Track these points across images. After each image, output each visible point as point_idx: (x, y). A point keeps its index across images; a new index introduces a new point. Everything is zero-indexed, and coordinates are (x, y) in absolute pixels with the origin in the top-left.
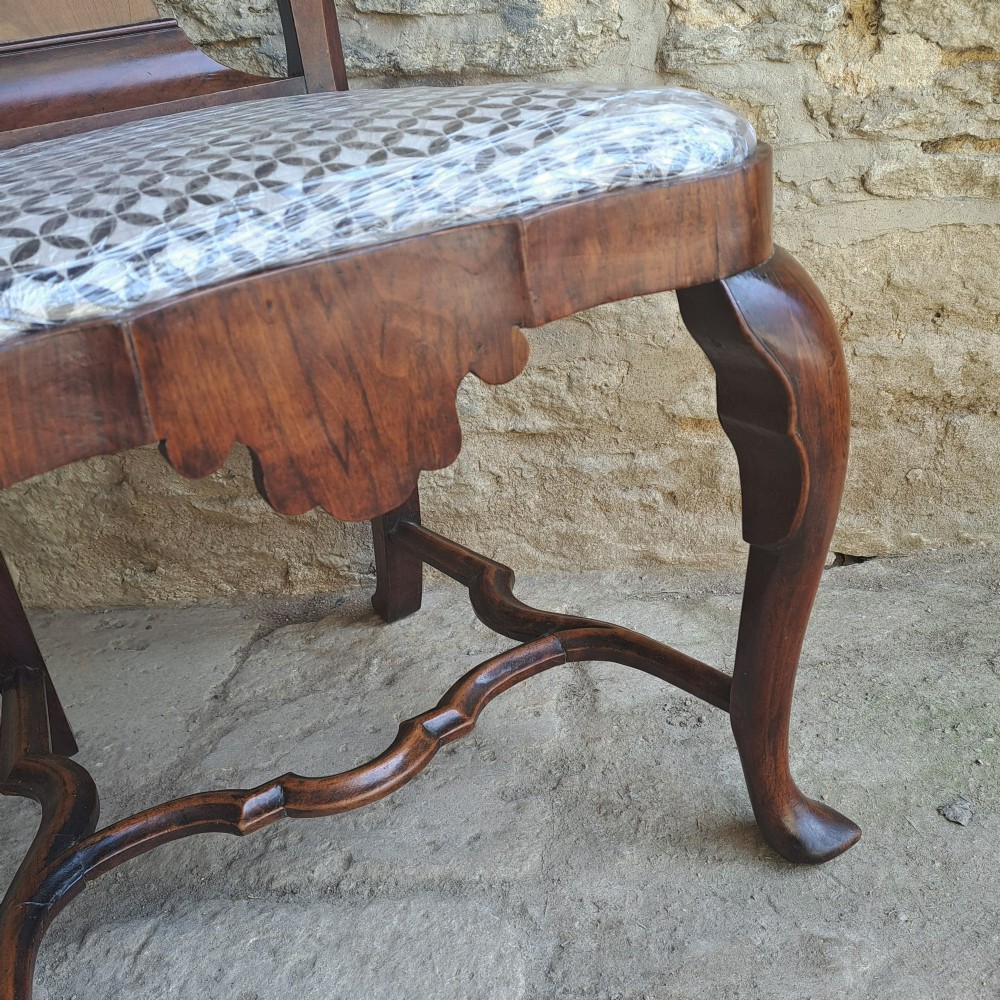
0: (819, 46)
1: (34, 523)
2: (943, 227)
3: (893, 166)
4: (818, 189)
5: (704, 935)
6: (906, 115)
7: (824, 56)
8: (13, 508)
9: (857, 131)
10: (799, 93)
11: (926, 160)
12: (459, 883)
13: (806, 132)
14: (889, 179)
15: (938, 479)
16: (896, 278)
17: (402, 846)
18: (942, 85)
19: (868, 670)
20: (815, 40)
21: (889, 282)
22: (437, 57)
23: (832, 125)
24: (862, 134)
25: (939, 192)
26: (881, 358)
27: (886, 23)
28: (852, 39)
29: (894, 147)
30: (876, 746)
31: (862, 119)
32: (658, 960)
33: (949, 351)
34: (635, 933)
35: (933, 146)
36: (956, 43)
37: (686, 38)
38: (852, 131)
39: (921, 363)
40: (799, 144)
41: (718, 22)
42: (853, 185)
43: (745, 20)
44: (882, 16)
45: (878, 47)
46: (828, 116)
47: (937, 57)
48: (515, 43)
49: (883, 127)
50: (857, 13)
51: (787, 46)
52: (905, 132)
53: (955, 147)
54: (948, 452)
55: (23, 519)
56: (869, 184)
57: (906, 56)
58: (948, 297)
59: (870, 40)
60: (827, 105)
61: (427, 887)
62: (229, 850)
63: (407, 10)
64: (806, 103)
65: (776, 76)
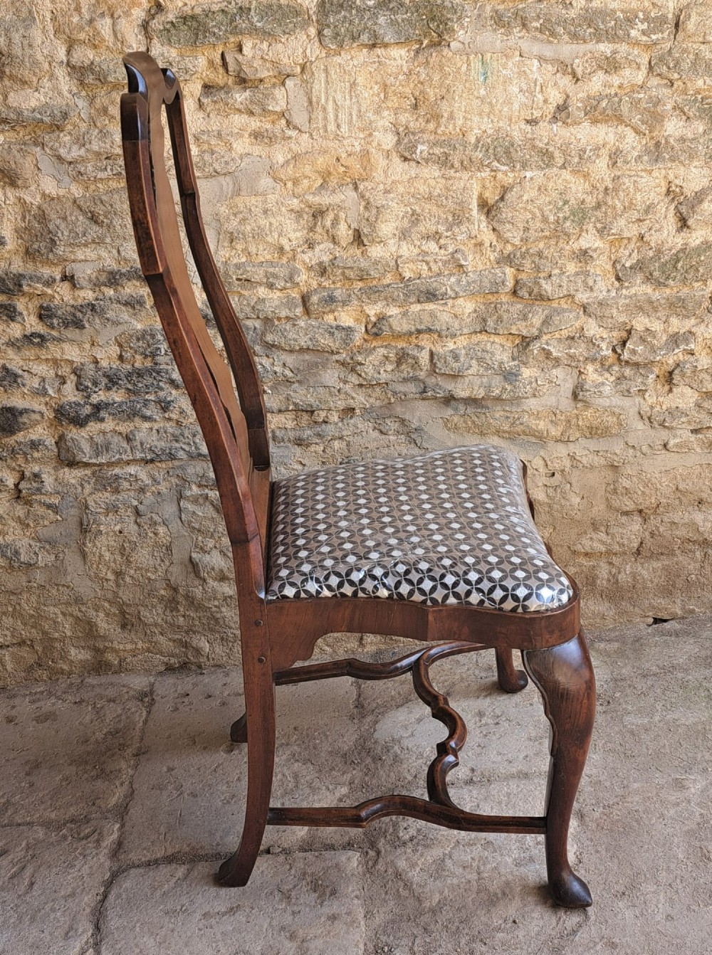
0: (646, 390)
1: (224, 618)
2: (701, 465)
3: (678, 440)
4: (645, 449)
5: (635, 782)
6: (684, 419)
7: (647, 394)
8: (214, 609)
9: (662, 425)
10: (637, 409)
11: (693, 438)
12: (526, 774)
13: (640, 425)
14: (676, 445)
15: (702, 580)
16: (680, 487)
17: (494, 762)
18: (698, 405)
19: (680, 675)
20: (644, 388)
21: (677, 489)
22: (472, 392)
23: (651, 422)
24: (665, 427)
25: (698, 450)
26: (675, 523)
27: (674, 381)
28: (659, 387)
29: (679, 432)
30: (689, 708)
31: (664, 420)
32: (620, 792)
33: (705, 520)
34: (608, 784)
35: (695, 431)
36: (704, 390)
37: (587, 387)
38: (660, 425)
39: (693, 525)
40: (636, 430)
41: (601, 379)
42: (660, 447)
43: (612, 379)
44: (673, 379)
45: (671, 390)
46: (649, 418)
47: (696, 395)
48: (509, 388)
49: (674, 424)
50: (661, 376)
51: (632, 391)
52: (684, 426)
53: (705, 431)
54: (706, 566)
55: (218, 616)
56: (668, 447)
57: (683, 395)
58: (704, 496)
59: (667, 388)
60: (649, 414)
61: (513, 776)
62: (412, 771)
63: (461, 374)
64: (640, 413)
65: (626, 402)
